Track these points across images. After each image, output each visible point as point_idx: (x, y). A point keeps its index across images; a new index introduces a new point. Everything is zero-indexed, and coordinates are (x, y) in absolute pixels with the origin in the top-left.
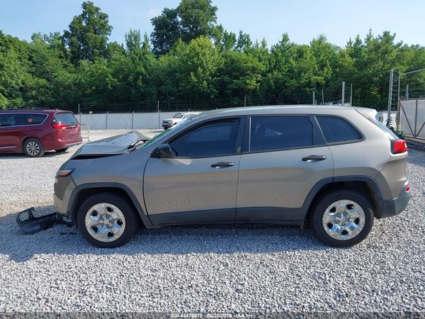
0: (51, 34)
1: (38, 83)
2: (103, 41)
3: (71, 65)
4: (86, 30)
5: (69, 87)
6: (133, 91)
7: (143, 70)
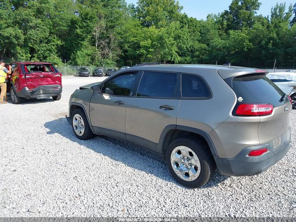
0: (219, 14)
1: (201, 47)
2: (250, 15)
3: (224, 34)
4: (240, 8)
5: (220, 50)
6: (263, 52)
7: (275, 35)
